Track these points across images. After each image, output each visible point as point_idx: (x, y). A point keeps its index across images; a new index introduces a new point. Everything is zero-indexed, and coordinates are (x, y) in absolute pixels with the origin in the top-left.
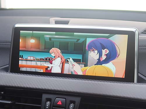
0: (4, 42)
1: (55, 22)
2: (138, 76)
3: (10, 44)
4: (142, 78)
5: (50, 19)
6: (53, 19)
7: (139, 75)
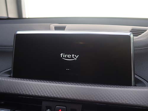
0: (6, 46)
1: (55, 27)
2: (135, 78)
3: (13, 48)
4: (139, 79)
5: (51, 25)
6: (53, 26)
7: (136, 76)
